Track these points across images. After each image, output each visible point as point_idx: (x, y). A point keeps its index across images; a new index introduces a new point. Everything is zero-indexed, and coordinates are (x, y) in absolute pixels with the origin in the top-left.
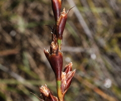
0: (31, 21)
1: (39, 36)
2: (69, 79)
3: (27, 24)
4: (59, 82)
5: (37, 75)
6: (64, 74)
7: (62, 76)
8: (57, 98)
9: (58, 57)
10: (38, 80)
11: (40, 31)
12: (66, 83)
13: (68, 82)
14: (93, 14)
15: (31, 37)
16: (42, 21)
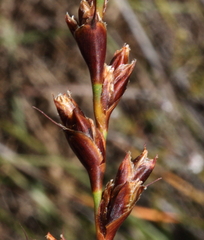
0: (29, 28)
1: (46, 61)
2: (119, 81)
3: (22, 35)
4: (99, 87)
5: (42, 143)
6: (109, 69)
7: (105, 74)
8: (92, 122)
9: (96, 32)
10: (43, 154)
11: (48, 52)
12: (112, 89)
13: (119, 88)
14: (161, 17)
15: (29, 63)
16: (53, 28)
